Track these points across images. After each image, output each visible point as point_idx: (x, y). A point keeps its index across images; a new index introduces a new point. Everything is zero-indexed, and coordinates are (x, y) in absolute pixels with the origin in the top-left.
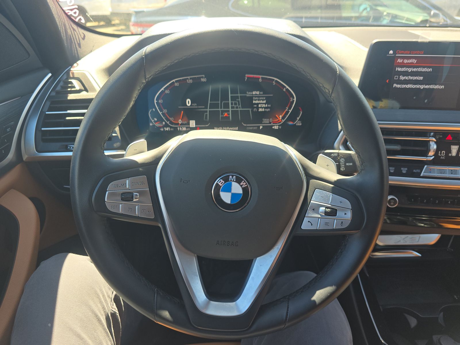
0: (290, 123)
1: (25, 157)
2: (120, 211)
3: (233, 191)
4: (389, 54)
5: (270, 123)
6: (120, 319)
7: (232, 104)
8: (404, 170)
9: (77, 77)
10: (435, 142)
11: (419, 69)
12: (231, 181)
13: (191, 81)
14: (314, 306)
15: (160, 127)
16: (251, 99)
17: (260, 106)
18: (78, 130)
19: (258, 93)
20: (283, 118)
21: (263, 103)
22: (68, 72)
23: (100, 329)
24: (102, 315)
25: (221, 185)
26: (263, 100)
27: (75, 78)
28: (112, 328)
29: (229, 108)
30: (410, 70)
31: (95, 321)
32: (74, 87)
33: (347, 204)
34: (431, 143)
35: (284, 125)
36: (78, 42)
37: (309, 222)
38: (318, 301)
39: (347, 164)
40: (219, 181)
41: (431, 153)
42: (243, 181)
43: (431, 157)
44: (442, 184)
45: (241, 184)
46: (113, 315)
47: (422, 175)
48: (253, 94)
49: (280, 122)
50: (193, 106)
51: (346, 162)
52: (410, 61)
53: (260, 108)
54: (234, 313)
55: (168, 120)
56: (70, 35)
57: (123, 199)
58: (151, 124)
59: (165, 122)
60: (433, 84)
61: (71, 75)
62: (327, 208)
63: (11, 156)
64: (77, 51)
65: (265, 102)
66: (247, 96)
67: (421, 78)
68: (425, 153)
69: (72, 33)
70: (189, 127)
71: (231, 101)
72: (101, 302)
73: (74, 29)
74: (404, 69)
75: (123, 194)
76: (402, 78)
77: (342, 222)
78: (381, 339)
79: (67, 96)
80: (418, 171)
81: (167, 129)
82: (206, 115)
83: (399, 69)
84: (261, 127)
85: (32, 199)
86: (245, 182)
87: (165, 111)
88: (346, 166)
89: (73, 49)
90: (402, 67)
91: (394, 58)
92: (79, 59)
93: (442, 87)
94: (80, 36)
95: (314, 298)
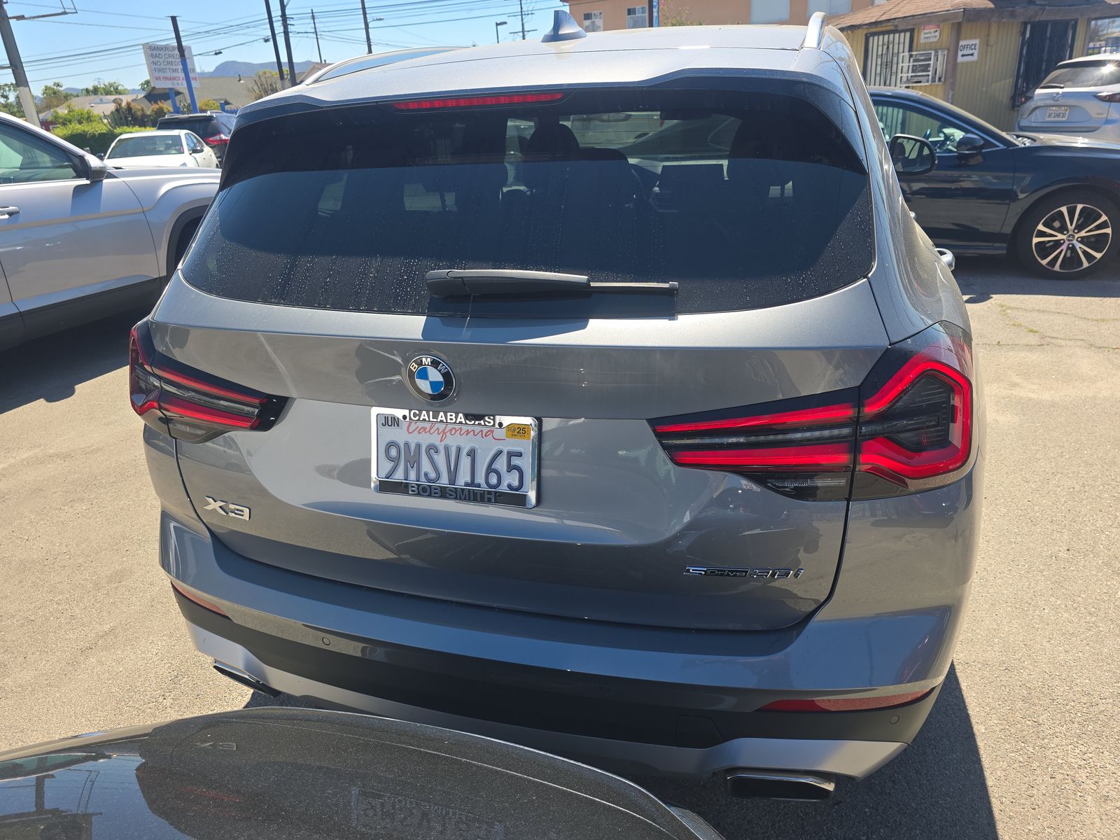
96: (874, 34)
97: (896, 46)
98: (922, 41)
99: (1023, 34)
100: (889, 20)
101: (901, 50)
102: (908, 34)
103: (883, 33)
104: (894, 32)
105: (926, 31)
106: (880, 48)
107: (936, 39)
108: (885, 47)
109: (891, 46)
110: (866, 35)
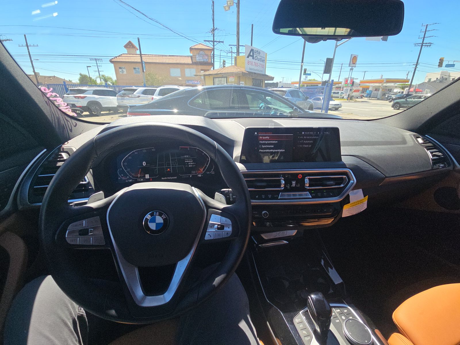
0: (208, 173)
1: (20, 207)
2: (78, 243)
3: (157, 221)
4: (255, 134)
5: (196, 173)
6: (87, 319)
7: (172, 163)
8: (270, 196)
9: (66, 151)
10: (284, 180)
11: (271, 142)
12: (155, 215)
13: (145, 151)
14: (215, 288)
15: (126, 180)
16: (184, 160)
17: (189, 164)
18: (47, 187)
19: (187, 156)
20: (203, 170)
21: (191, 162)
22: (59, 148)
23: (66, 330)
24: (69, 319)
25: (149, 219)
26: (191, 160)
27: (65, 151)
28: (78, 328)
29: (170, 166)
30: (266, 142)
31: (62, 325)
32: (63, 158)
33: (229, 221)
34: (281, 180)
35: (204, 174)
36: (70, 128)
37: (209, 235)
38: (216, 285)
39: (234, 197)
40: (148, 216)
41: (282, 186)
42: (163, 215)
43: (283, 188)
44: (290, 202)
45: (162, 217)
46: (80, 317)
47: (279, 198)
48: (185, 157)
49: (202, 173)
50: (147, 166)
51: (232, 196)
52: (266, 138)
53: (190, 165)
54: (162, 303)
55: (131, 175)
56: (63, 125)
57: (80, 235)
58: (119, 178)
59: (129, 177)
60: (279, 149)
61: (62, 150)
62: (218, 225)
63: (7, 208)
64: (68, 134)
65: (192, 161)
66: (181, 158)
67: (273, 146)
68: (279, 186)
69: (65, 122)
70: (145, 179)
71: (171, 161)
72: (69, 310)
73: (67, 121)
74: (263, 142)
75: (80, 231)
76: (263, 146)
77: (227, 233)
78: (267, 300)
79: (56, 164)
80: (277, 196)
81: (130, 181)
82: (156, 170)
83: (261, 142)
84: (191, 176)
85: (23, 237)
86: (165, 215)
87: (129, 170)
88: (233, 198)
89: (65, 133)
90: (262, 141)
91: (257, 136)
92: (70, 139)
93: (284, 150)
94: (72, 125)
95: (214, 283)
96: (215, 78)
97: (222, 82)
98: (230, 81)
99: (253, 82)
100: (220, 74)
101: (224, 83)
102: (225, 78)
103: (218, 78)
104: (222, 77)
105: (231, 78)
106: (218, 82)
107: (233, 81)
108: (219, 82)
109: (221, 82)
110: (213, 78)
